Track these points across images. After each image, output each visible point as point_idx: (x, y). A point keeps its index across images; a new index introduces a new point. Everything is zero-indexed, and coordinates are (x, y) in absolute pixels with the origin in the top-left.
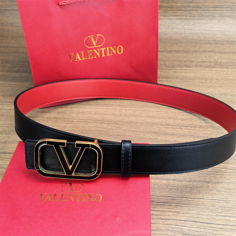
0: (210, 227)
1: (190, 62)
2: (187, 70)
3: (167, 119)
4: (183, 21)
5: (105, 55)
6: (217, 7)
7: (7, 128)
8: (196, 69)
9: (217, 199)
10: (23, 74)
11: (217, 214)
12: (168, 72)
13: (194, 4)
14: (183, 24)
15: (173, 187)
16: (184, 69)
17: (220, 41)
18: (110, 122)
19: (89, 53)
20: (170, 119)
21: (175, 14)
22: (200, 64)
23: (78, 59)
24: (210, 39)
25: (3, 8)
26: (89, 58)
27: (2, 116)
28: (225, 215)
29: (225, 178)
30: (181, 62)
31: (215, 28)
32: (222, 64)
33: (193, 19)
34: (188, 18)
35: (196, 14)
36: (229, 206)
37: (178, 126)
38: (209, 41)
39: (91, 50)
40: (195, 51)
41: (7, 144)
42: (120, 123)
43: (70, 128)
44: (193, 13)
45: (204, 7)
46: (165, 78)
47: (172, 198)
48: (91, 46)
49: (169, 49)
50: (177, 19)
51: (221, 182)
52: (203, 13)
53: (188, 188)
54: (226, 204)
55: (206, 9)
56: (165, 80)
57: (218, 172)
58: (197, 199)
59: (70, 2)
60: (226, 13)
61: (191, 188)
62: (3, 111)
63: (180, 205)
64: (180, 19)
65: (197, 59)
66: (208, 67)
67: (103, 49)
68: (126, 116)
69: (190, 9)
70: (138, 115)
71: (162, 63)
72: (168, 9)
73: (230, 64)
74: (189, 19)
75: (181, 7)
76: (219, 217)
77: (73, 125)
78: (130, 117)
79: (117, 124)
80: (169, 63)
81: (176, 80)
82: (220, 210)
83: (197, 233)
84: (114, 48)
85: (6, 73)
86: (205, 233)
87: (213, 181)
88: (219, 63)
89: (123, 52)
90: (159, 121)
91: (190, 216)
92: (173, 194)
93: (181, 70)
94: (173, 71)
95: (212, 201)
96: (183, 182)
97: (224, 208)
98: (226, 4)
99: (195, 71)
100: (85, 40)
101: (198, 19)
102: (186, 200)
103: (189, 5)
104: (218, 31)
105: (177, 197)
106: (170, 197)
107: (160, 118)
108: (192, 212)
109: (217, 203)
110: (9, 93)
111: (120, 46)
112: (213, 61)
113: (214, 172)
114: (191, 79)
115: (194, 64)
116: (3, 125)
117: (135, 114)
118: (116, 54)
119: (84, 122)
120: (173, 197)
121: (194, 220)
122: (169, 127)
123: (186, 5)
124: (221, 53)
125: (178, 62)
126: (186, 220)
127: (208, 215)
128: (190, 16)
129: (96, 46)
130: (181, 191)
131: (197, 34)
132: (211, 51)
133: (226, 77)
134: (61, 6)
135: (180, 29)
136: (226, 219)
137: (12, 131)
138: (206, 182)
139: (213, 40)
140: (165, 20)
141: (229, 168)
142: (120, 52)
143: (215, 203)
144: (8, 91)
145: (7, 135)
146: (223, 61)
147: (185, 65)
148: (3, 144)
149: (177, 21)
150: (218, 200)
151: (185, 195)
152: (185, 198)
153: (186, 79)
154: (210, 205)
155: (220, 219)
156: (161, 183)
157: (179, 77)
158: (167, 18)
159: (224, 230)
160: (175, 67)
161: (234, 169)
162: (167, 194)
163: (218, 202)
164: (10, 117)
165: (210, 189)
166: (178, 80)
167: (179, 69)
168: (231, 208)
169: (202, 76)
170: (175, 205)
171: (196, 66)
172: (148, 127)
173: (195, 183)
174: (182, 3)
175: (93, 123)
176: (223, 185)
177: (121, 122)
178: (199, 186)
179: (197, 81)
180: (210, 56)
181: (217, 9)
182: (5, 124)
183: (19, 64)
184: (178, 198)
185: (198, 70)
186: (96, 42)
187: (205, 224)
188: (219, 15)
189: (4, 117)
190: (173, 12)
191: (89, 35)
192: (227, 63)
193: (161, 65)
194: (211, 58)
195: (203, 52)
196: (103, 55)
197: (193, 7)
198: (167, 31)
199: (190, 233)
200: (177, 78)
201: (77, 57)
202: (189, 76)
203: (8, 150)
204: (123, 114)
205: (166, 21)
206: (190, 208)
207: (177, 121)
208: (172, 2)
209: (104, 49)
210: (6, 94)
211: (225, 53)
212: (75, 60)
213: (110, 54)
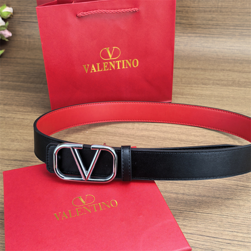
0: (217, 241)
1: (207, 80)
2: (204, 87)
3: (180, 134)
4: (202, 38)
5: (120, 68)
6: (237, 26)
7: (18, 137)
8: (213, 87)
9: (226, 214)
10: (38, 86)
11: (225, 229)
12: (184, 89)
13: (214, 22)
14: (203, 42)
15: (182, 201)
16: (200, 87)
17: (239, 60)
18: (122, 135)
19: (104, 64)
20: (183, 135)
21: (195, 31)
22: (217, 82)
23: (93, 71)
24: (229, 58)
25: (22, 20)
26: (105, 70)
27: (15, 125)
28: (232, 231)
29: (235, 195)
30: (198, 79)
31: (234, 47)
32: (240, 83)
33: (213, 37)
34: (207, 35)
35: (215, 32)
36: (238, 222)
37: (191, 141)
38: (228, 59)
39: (106, 62)
40: (213, 70)
41: (18, 152)
42: (132, 137)
43: (82, 139)
44: (213, 31)
45: (224, 25)
46: (180, 95)
47: (179, 211)
48: (107, 59)
49: (187, 67)
50: (196, 37)
51: (231, 199)
52: (223, 31)
54: (234, 220)
55: (226, 27)
56: (181, 96)
57: (229, 188)
58: (205, 213)
59: (88, 14)
60: (246, 32)
61: (199, 203)
62: (16, 120)
63: (188, 218)
64: (199, 36)
65: (215, 77)
66: (225, 85)
67: (118, 62)
68: (138, 130)
69: (209, 26)
70: (150, 129)
71: (179, 79)
72: (188, 26)
73: (248, 83)
74: (208, 37)
75: (201, 25)
76: (226, 233)
77: (85, 136)
78: (142, 131)
79: (129, 137)
80: (186, 80)
81: (191, 97)
82: (228, 226)
83: (203, 246)
84: (129, 61)
85: (21, 84)
86: (211, 247)
87: (223, 197)
88: (237, 82)
89: (138, 65)
90: (171, 136)
91: (197, 230)
92: (181, 208)
93: (198, 87)
94: (189, 88)
97: (232, 224)
98: (246, 23)
99: (211, 89)
100: (101, 52)
101: (218, 38)
102: (194, 214)
103: (208, 23)
104: (237, 50)
105: (185, 211)
106: (177, 210)
107: (173, 133)
108: (199, 226)
110: (23, 103)
111: (136, 59)
112: (231, 79)
113: (225, 188)
114: (207, 97)
115: (211, 82)
116: (15, 134)
117: (148, 129)
118: (131, 67)
119: (95, 134)
120: (181, 210)
121: (201, 233)
122: (182, 142)
123: (206, 23)
124: (240, 72)
125: (195, 79)
126: (193, 233)
127: (215, 230)
128: (209, 34)
129: (112, 58)
130: (190, 205)
131: (216, 53)
132: (230, 70)
133: (243, 96)
134: (79, 17)
135: (199, 47)
136: (234, 234)
137: (24, 139)
138: (216, 197)
139: (232, 59)
140: (183, 37)
141: (240, 185)
142: (135, 65)
143: (223, 219)
144: (22, 101)
145: (18, 144)
146: (241, 80)
147: (202, 83)
148: (14, 152)
149: (196, 38)
150: (227, 216)
153: (202, 96)
154: (218, 220)
155: (228, 235)
157: (195, 94)
158: (185, 35)
159: (230, 245)
160: (192, 85)
161: (244, 186)
162: (175, 207)
163: (227, 218)
164: (23, 126)
165: (219, 205)
166: (194, 97)
167: (195, 87)
168: (239, 224)
169: (219, 94)
170: (183, 218)
171: (213, 84)
172: (160, 141)
173: (204, 198)
174: (201, 20)
175: (105, 135)
176: (233, 202)
177: (133, 135)
178: (208, 201)
179: (213, 98)
180: (228, 75)
181: (237, 28)
182: (17, 133)
183: (34, 76)
185: (215, 88)
186: (112, 55)
187: (212, 239)
188: (239, 34)
189: (17, 126)
190: (192, 29)
191: (105, 48)
192: (245, 82)
193: (177, 81)
194: (229, 77)
195: (221, 70)
196: (119, 68)
197: (213, 25)
198: (186, 49)
199: (196, 246)
200: (192, 95)
201: (93, 69)
202: (205, 94)
203: (19, 157)
204: (135, 128)
205: (185, 39)
206: (198, 222)
207: (190, 138)
208: (191, 19)
209: (120, 62)
210: (20, 103)
211: (244, 72)
212: (91, 71)
213: (125, 67)
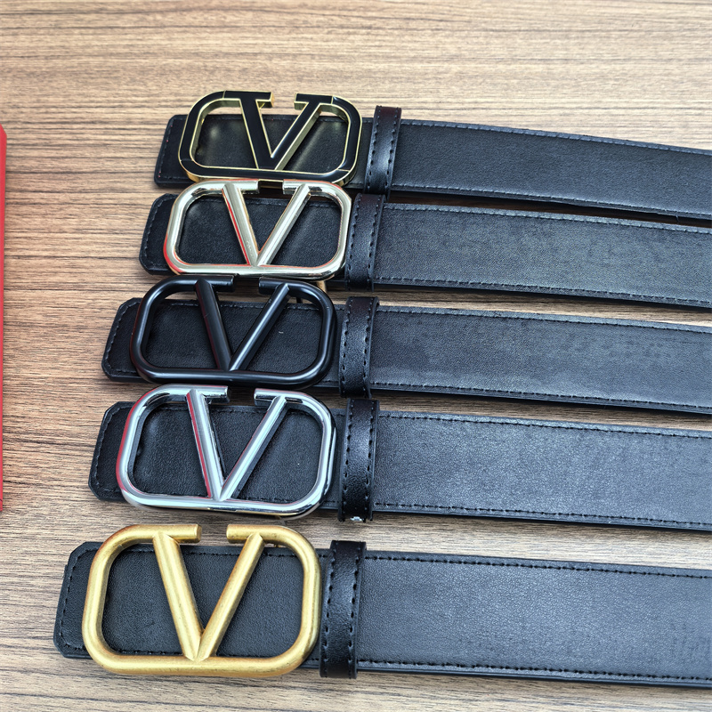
53: (607, 79)
95: (680, 112)
96: (593, 66)
109: (697, 117)
151: (600, 102)
152: (600, 110)
156: (528, 71)
184: (581, 111)
